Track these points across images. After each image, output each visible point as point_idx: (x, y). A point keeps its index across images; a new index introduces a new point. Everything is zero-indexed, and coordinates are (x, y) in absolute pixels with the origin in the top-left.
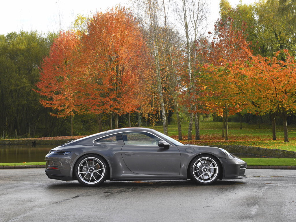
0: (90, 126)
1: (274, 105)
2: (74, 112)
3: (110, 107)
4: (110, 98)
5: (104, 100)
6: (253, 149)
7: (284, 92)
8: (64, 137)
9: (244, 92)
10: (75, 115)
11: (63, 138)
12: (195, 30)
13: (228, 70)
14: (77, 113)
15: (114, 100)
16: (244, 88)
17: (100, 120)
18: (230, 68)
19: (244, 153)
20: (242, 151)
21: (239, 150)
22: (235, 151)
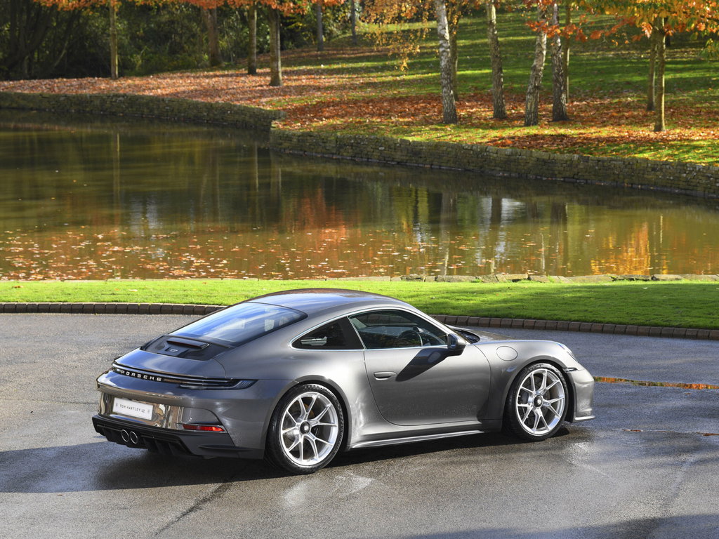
19: (712, 191)
20: (705, 186)
21: (694, 180)
22: (681, 183)
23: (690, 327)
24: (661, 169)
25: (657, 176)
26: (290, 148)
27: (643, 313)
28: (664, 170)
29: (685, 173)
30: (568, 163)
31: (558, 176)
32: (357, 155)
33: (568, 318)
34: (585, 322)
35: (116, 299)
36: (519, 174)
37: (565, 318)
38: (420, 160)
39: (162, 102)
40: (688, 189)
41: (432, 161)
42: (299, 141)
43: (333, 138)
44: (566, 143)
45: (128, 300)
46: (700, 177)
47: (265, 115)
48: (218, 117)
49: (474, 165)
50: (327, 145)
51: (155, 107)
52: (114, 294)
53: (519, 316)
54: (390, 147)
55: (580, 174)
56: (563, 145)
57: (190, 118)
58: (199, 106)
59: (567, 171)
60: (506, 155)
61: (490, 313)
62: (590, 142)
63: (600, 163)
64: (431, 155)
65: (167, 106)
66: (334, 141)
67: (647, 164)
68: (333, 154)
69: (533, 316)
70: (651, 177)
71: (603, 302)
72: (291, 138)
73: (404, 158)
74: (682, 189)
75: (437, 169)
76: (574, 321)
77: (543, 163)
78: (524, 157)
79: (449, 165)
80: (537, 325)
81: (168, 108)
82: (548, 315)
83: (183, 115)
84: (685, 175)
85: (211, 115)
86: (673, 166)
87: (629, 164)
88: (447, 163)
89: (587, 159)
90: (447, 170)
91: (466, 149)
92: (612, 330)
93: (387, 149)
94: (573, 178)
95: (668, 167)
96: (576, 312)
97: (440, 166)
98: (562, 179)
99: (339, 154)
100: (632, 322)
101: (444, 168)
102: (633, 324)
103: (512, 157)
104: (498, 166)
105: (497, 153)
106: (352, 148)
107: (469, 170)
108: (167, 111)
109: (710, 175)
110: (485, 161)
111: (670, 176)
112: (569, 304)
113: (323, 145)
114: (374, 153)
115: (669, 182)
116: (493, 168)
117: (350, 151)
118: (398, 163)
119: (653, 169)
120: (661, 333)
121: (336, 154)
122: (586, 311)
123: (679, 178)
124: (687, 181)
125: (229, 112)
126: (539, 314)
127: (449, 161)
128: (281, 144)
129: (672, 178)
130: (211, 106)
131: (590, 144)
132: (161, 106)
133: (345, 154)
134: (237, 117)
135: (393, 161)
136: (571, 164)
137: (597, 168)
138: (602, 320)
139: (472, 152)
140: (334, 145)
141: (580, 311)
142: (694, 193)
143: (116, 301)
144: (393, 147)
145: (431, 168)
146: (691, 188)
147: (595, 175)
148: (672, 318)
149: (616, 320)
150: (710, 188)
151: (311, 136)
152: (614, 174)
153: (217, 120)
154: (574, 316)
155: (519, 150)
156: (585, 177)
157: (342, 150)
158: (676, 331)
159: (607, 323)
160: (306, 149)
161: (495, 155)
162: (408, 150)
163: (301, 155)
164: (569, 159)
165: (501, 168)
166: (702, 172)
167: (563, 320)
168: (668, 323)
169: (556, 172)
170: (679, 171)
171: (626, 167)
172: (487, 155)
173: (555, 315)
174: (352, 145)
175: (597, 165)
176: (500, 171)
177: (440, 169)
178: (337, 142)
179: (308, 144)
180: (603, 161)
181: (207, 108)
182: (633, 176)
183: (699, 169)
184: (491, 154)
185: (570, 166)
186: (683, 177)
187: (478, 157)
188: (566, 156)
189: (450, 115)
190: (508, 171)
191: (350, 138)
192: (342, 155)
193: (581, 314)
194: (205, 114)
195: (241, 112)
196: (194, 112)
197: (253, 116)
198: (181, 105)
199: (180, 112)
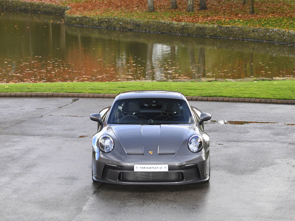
19: (282, 41)
20: (278, 38)
21: (273, 36)
22: (267, 37)
24: (257, 31)
25: (255, 34)
26: (76, 23)
27: (278, 94)
28: (258, 31)
29: (268, 33)
30: (212, 29)
31: (207, 35)
32: (109, 27)
33: (244, 96)
34: (252, 98)
35: (31, 91)
36: (188, 34)
37: (243, 97)
38: (140, 28)
39: (8, 2)
40: (270, 40)
41: (146, 29)
42: (80, 20)
43: (97, 18)
44: (209, 20)
45: (37, 91)
46: (276, 34)
47: (60, 8)
48: (36, 9)
49: (166, 30)
50: (94, 22)
51: (4, 4)
52: (29, 89)
53: (221, 96)
54: (125, 22)
55: (218, 34)
56: (208, 20)
57: (22, 10)
58: (27, 4)
59: (211, 33)
60: (182, 26)
61: (207, 95)
62: (221, 19)
63: (227, 29)
64: (145, 26)
65: (10, 4)
66: (98, 20)
67: (250, 29)
68: (97, 26)
69: (227, 96)
70: (252, 35)
71: (258, 89)
72: (76, 19)
73: (132, 27)
74: (267, 40)
75: (148, 32)
76: (247, 98)
77: (200, 29)
78: (191, 26)
79: (154, 31)
80: (229, 100)
81: (11, 5)
82: (234, 96)
83: (18, 8)
84: (268, 34)
85: (33, 8)
86: (263, 30)
87: (241, 29)
88: (153, 30)
89: (221, 27)
90: (153, 33)
91: (163, 23)
92: (265, 101)
93: (124, 23)
94: (214, 36)
95: (260, 30)
96: (247, 94)
97: (150, 31)
98: (209, 37)
99: (100, 26)
100: (274, 98)
101: (152, 32)
102: (275, 99)
103: (185, 27)
104: (178, 31)
105: (177, 25)
106: (106, 23)
107: (164, 33)
108: (10, 6)
109: (281, 33)
110: (172, 28)
111: (261, 34)
112: (242, 90)
113: (92, 22)
114: (117, 26)
115: (261, 37)
116: (175, 32)
117: (105, 24)
118: (129, 30)
119: (253, 31)
120: (288, 103)
121: (98, 26)
122: (251, 93)
123: (265, 35)
124: (269, 36)
125: (41, 7)
126: (230, 95)
127: (154, 28)
128: (71, 22)
129: (262, 35)
130: (32, 4)
131: (221, 20)
132: (7, 4)
133: (103, 26)
134: (45, 9)
135: (127, 29)
136: (213, 29)
137: (226, 31)
138: (260, 97)
139: (165, 24)
140: (98, 22)
141: (248, 93)
142: (273, 42)
143: (31, 92)
144: (126, 22)
145: (146, 32)
146: (271, 39)
147: (225, 35)
148: (291, 96)
149: (266, 97)
150: (281, 40)
151: (86, 18)
152: (234, 34)
153: (36, 11)
154: (246, 96)
155: (188, 23)
156: (220, 36)
157: (101, 24)
159: (262, 98)
160: (84, 24)
161: (177, 26)
162: (134, 24)
163: (81, 27)
164: (212, 27)
165: (180, 31)
166: (277, 32)
167: (241, 97)
168: (290, 98)
169: (206, 33)
170: (265, 32)
171: (240, 30)
172: (172, 26)
173: (237, 95)
174: (106, 22)
175: (226, 30)
176: (179, 33)
177: (150, 33)
178: (99, 20)
179: (84, 21)
180: (229, 28)
181: (30, 5)
182: (243, 35)
183: (275, 31)
184: (175, 25)
185: (213, 30)
186: (268, 35)
187: (168, 27)
188: (211, 26)
189: (151, 7)
190: (183, 33)
191: (105, 19)
192: (102, 27)
193: (249, 95)
194: (30, 8)
195: (47, 7)
196: (24, 7)
197: (54, 8)
198: (17, 4)
199: (17, 7)
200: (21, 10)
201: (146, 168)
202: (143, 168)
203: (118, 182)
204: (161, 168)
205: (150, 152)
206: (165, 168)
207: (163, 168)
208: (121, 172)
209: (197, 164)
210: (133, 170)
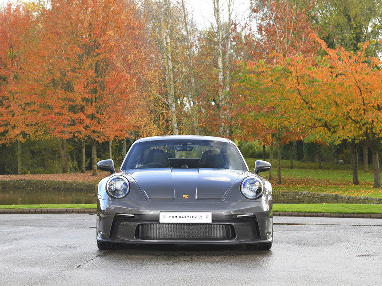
0: (43, 160)
1: (360, 128)
2: (24, 134)
3: (86, 129)
4: (84, 114)
5: (75, 116)
6: (326, 197)
7: (377, 108)
8: (6, 176)
9: (314, 105)
10: (26, 139)
11: (4, 177)
12: (229, 6)
13: (289, 70)
14: (30, 137)
15: (92, 117)
16: (313, 100)
17: (63, 149)
18: (292, 66)
20: (308, 201)
21: (302, 199)
22: (296, 200)
23: (359, 213)
24: (286, 195)
25: (284, 198)
29: (298, 195)
39: (42, 182)
46: (305, 197)
48: (69, 187)
51: (39, 184)
58: (60, 183)
67: (279, 192)
85: (66, 186)
86: (292, 193)
95: (289, 193)
108: (45, 186)
109: (310, 196)
111: (291, 198)
119: (282, 195)
124: (299, 199)
125: (74, 185)
132: (42, 184)
134: (78, 186)
158: (352, 215)
166: (307, 194)
170: (295, 195)
181: (64, 184)
194: (63, 186)
195: (80, 184)
196: (57, 186)
197: (86, 185)
198: (51, 183)
199: (51, 186)
200: (54, 189)
201: (177, 217)
202: (173, 217)
203: (134, 240)
204: (201, 218)
205: (184, 196)
206: (207, 217)
207: (204, 217)
208: (139, 225)
209: (255, 216)
210: (158, 220)
